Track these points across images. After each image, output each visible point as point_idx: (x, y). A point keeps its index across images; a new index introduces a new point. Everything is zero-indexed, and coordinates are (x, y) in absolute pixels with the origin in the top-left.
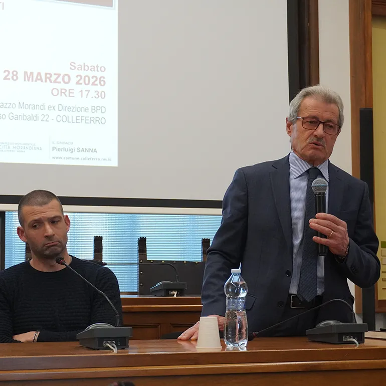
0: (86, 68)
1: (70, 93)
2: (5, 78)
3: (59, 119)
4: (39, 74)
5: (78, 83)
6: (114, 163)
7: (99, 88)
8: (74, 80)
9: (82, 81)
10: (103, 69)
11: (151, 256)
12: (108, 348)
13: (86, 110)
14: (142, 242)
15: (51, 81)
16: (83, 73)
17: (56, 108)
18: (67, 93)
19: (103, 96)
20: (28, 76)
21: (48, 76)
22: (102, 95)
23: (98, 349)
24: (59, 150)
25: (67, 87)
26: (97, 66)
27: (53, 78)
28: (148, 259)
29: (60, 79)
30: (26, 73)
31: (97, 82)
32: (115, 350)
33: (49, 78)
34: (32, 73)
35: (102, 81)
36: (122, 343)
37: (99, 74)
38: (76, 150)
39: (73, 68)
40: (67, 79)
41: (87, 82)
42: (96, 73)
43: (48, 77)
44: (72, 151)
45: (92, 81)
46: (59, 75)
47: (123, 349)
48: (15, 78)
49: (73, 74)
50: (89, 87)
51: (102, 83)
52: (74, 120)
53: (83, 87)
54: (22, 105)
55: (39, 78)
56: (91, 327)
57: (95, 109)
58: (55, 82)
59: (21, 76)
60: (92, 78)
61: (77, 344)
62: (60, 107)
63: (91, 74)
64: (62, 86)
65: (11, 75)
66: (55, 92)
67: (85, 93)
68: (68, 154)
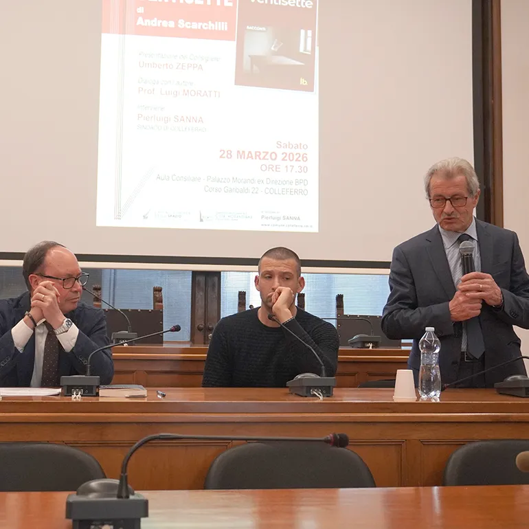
0: (291, 146)
1: (276, 168)
2: (221, 157)
3: (268, 191)
4: (250, 152)
5: (283, 160)
6: (315, 229)
7: (302, 163)
8: (280, 157)
9: (287, 158)
10: (305, 147)
11: (348, 311)
12: (315, 395)
13: (291, 183)
14: (340, 298)
15: (260, 159)
16: (288, 151)
17: (265, 182)
18: (274, 169)
19: (305, 170)
20: (241, 154)
21: (258, 154)
22: (304, 170)
23: (306, 396)
24: (267, 218)
25: (274, 163)
26: (301, 144)
27: (262, 156)
28: (345, 314)
29: (268, 157)
30: (238, 152)
31: (300, 159)
32: (321, 398)
33: (259, 156)
34: (243, 152)
35: (305, 158)
36: (327, 391)
37: (302, 152)
38: (282, 218)
39: (279, 146)
40: (274, 156)
41: (291, 159)
42: (298, 151)
43: (258, 155)
44: (279, 219)
45: (296, 157)
46: (267, 153)
47: (328, 396)
48: (229, 156)
49: (279, 152)
50: (294, 163)
51: (305, 159)
52: (280, 192)
53: (288, 163)
54: (235, 180)
55: (250, 155)
56: (299, 377)
57: (298, 182)
58: (264, 158)
59: (234, 154)
60: (296, 154)
61: (287, 390)
62: (268, 180)
63: (294, 151)
64: (270, 162)
65: (226, 153)
66: (264, 168)
67: (290, 168)
68: (275, 222)
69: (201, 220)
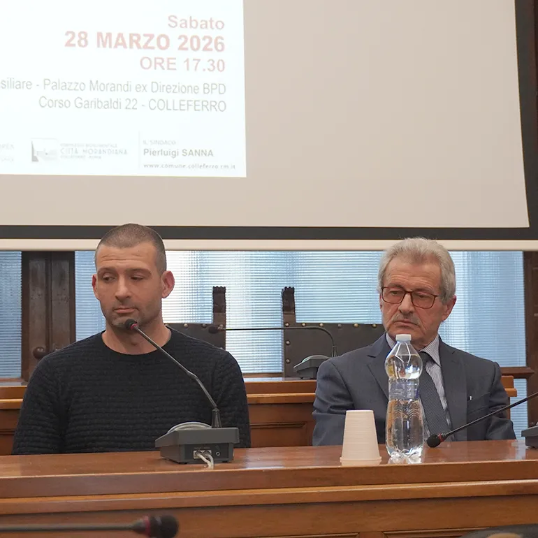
0: (194, 24)
1: (169, 63)
2: (68, 44)
3: (153, 105)
4: (120, 35)
5: (181, 48)
6: (241, 172)
7: (215, 55)
8: (175, 43)
9: (188, 45)
10: (220, 25)
11: (303, 316)
13: (195, 90)
14: (288, 294)
15: (139, 47)
16: (189, 33)
17: (148, 88)
18: (165, 65)
19: (221, 67)
20: (104, 40)
21: (135, 38)
22: (219, 66)
24: (153, 153)
25: (165, 54)
26: (211, 21)
27: (142, 43)
28: (298, 321)
29: (153, 43)
30: (100, 35)
31: (212, 46)
33: (137, 43)
34: (109, 35)
35: (219, 44)
37: (214, 34)
38: (181, 153)
39: (173, 24)
40: (163, 41)
41: (195, 46)
42: (208, 32)
43: (134, 40)
44: (175, 154)
45: (203, 44)
46: (151, 36)
48: (83, 42)
49: (174, 34)
50: (200, 54)
51: (220, 47)
52: (177, 106)
53: (191, 54)
54: (94, 86)
55: (120, 41)
57: (208, 88)
58: (146, 47)
59: (92, 39)
60: (204, 38)
62: (155, 85)
63: (201, 33)
64: (157, 53)
65: (77, 39)
66: (146, 63)
67: (192, 64)
68: (168, 160)
69: (35, 159)
